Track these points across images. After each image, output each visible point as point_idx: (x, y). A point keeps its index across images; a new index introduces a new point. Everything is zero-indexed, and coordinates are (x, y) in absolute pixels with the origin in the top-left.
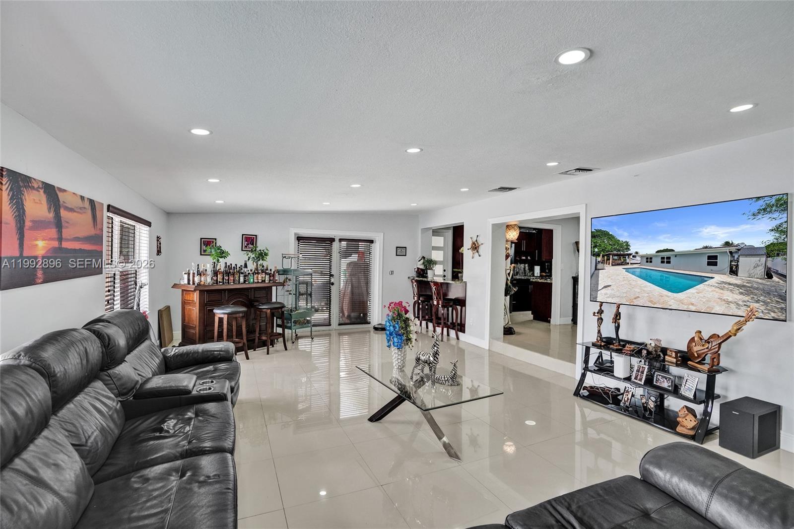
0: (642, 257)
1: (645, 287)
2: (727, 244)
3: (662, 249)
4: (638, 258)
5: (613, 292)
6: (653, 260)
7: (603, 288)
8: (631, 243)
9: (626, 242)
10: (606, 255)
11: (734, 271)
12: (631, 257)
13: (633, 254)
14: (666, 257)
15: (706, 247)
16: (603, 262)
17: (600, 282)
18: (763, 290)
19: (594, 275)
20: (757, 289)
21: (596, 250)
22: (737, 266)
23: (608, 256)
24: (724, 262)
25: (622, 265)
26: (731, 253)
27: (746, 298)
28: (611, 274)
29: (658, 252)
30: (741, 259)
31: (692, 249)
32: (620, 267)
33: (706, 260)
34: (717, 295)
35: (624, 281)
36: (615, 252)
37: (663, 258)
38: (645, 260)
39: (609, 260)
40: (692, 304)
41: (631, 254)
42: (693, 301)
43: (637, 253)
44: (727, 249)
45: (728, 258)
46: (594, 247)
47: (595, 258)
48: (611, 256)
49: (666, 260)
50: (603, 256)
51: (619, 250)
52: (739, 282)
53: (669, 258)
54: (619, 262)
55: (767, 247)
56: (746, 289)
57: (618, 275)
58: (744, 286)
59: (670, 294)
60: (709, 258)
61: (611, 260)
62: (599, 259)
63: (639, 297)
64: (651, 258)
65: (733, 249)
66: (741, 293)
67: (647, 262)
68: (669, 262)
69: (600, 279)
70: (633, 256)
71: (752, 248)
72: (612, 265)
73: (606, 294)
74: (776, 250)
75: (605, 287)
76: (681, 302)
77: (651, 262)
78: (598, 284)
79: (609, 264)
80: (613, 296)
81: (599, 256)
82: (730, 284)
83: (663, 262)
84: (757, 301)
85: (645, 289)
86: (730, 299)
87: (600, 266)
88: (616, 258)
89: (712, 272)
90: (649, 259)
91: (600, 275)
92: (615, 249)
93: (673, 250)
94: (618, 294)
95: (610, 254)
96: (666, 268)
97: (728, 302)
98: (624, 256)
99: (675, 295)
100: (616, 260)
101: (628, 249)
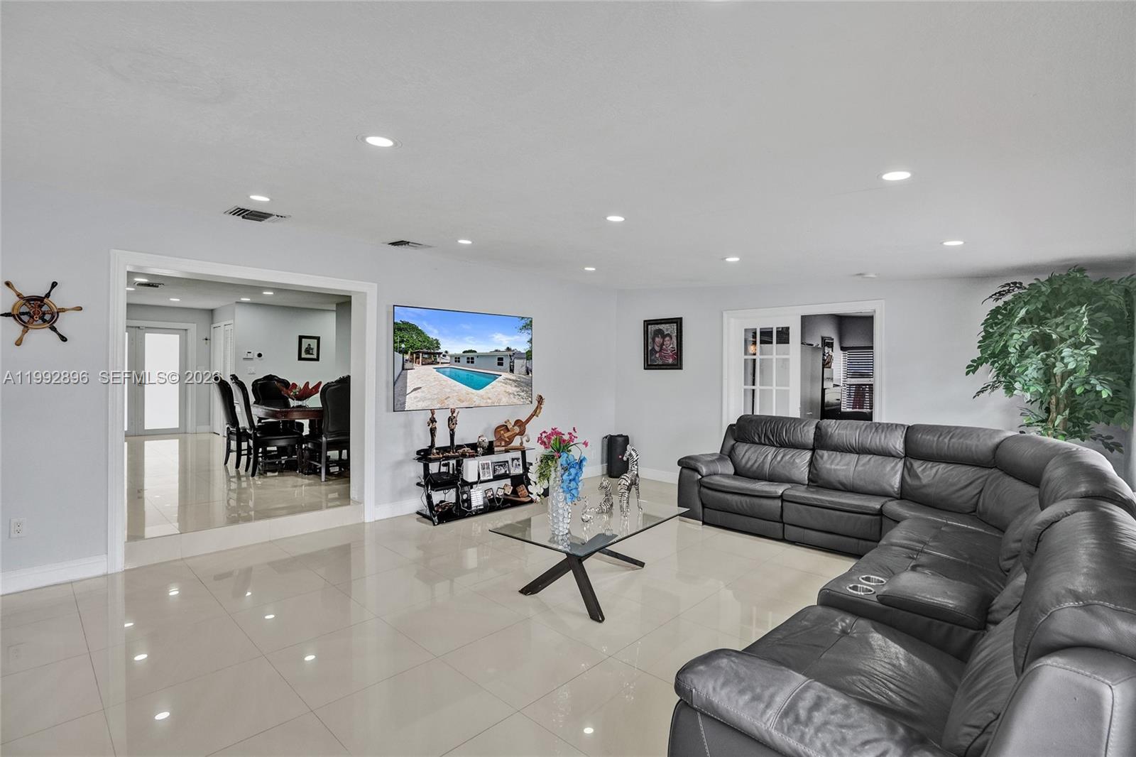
0: (451, 356)
1: (455, 386)
2: (508, 349)
3: (467, 350)
4: (448, 358)
5: (423, 395)
6: (461, 360)
7: (412, 392)
8: (440, 341)
9: (436, 339)
10: (415, 353)
11: (512, 371)
12: (441, 356)
13: (444, 353)
14: (471, 357)
15: (496, 351)
16: (411, 361)
17: (408, 385)
18: (525, 383)
19: (401, 376)
20: (523, 382)
21: (403, 346)
22: (513, 366)
23: (417, 353)
24: (506, 362)
25: (432, 364)
26: (510, 356)
27: (518, 389)
28: (420, 375)
29: (464, 352)
30: (516, 361)
31: (488, 351)
32: (431, 367)
33: (497, 361)
34: (503, 389)
35: (435, 381)
36: (425, 350)
37: (468, 358)
38: (454, 359)
39: (419, 358)
40: (489, 398)
41: (441, 353)
42: (490, 395)
43: (446, 352)
44: (508, 353)
45: (509, 360)
46: (400, 342)
47: (401, 355)
48: (421, 354)
49: (471, 361)
50: (412, 354)
51: (429, 348)
52: (514, 378)
53: (472, 358)
54: (430, 361)
55: (527, 353)
56: (517, 383)
57: (429, 376)
58: (517, 381)
59: (474, 391)
60: (499, 359)
61: (421, 358)
62: (407, 357)
63: (449, 397)
64: (459, 358)
65: (511, 353)
66: (516, 386)
67: (456, 361)
68: (473, 362)
69: (408, 381)
70: (444, 356)
71: (520, 353)
72: (423, 364)
73: (416, 398)
74: (529, 356)
75: (415, 390)
76: (482, 397)
77: (459, 362)
78: (406, 387)
79: (419, 363)
80: (424, 399)
81: (407, 353)
82: (510, 380)
83: (468, 362)
84: (523, 392)
85: (454, 388)
86: (511, 392)
87: (408, 365)
88: (426, 356)
89: (500, 371)
90: (457, 359)
91: (408, 376)
92: (425, 347)
93: (475, 352)
94: (429, 396)
95: (420, 352)
96: (470, 368)
97: (510, 394)
98: (434, 354)
99: (478, 391)
100: (426, 358)
101: (438, 348)
